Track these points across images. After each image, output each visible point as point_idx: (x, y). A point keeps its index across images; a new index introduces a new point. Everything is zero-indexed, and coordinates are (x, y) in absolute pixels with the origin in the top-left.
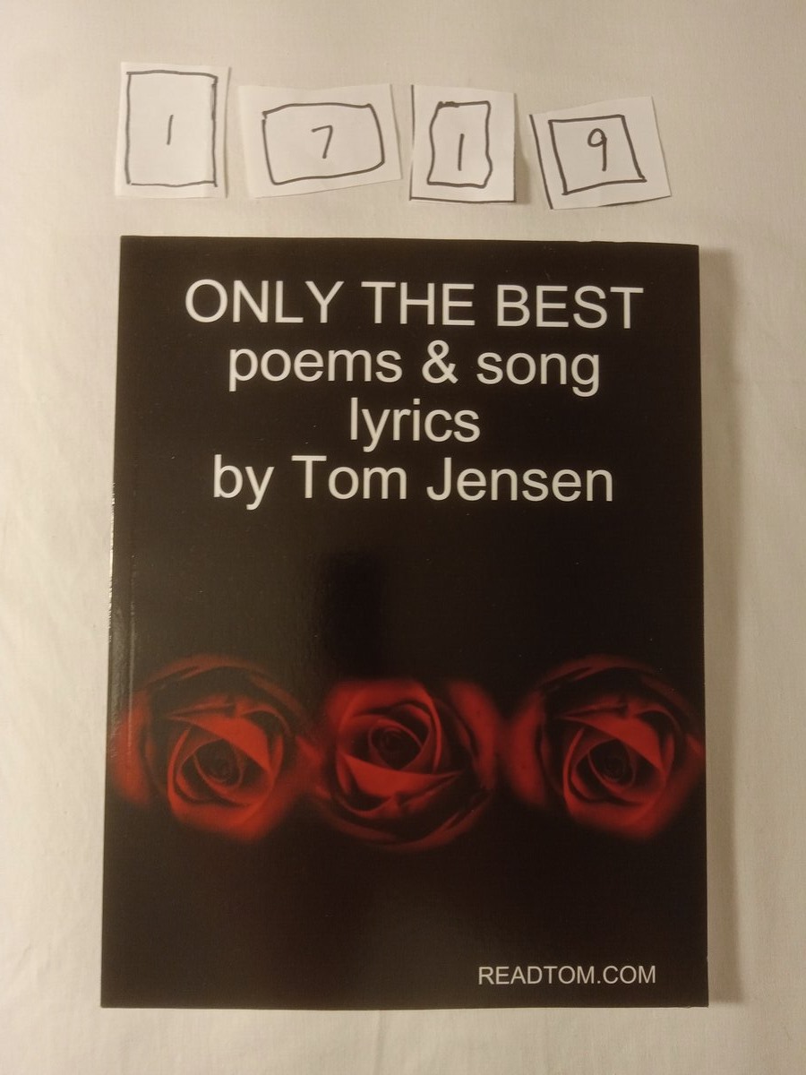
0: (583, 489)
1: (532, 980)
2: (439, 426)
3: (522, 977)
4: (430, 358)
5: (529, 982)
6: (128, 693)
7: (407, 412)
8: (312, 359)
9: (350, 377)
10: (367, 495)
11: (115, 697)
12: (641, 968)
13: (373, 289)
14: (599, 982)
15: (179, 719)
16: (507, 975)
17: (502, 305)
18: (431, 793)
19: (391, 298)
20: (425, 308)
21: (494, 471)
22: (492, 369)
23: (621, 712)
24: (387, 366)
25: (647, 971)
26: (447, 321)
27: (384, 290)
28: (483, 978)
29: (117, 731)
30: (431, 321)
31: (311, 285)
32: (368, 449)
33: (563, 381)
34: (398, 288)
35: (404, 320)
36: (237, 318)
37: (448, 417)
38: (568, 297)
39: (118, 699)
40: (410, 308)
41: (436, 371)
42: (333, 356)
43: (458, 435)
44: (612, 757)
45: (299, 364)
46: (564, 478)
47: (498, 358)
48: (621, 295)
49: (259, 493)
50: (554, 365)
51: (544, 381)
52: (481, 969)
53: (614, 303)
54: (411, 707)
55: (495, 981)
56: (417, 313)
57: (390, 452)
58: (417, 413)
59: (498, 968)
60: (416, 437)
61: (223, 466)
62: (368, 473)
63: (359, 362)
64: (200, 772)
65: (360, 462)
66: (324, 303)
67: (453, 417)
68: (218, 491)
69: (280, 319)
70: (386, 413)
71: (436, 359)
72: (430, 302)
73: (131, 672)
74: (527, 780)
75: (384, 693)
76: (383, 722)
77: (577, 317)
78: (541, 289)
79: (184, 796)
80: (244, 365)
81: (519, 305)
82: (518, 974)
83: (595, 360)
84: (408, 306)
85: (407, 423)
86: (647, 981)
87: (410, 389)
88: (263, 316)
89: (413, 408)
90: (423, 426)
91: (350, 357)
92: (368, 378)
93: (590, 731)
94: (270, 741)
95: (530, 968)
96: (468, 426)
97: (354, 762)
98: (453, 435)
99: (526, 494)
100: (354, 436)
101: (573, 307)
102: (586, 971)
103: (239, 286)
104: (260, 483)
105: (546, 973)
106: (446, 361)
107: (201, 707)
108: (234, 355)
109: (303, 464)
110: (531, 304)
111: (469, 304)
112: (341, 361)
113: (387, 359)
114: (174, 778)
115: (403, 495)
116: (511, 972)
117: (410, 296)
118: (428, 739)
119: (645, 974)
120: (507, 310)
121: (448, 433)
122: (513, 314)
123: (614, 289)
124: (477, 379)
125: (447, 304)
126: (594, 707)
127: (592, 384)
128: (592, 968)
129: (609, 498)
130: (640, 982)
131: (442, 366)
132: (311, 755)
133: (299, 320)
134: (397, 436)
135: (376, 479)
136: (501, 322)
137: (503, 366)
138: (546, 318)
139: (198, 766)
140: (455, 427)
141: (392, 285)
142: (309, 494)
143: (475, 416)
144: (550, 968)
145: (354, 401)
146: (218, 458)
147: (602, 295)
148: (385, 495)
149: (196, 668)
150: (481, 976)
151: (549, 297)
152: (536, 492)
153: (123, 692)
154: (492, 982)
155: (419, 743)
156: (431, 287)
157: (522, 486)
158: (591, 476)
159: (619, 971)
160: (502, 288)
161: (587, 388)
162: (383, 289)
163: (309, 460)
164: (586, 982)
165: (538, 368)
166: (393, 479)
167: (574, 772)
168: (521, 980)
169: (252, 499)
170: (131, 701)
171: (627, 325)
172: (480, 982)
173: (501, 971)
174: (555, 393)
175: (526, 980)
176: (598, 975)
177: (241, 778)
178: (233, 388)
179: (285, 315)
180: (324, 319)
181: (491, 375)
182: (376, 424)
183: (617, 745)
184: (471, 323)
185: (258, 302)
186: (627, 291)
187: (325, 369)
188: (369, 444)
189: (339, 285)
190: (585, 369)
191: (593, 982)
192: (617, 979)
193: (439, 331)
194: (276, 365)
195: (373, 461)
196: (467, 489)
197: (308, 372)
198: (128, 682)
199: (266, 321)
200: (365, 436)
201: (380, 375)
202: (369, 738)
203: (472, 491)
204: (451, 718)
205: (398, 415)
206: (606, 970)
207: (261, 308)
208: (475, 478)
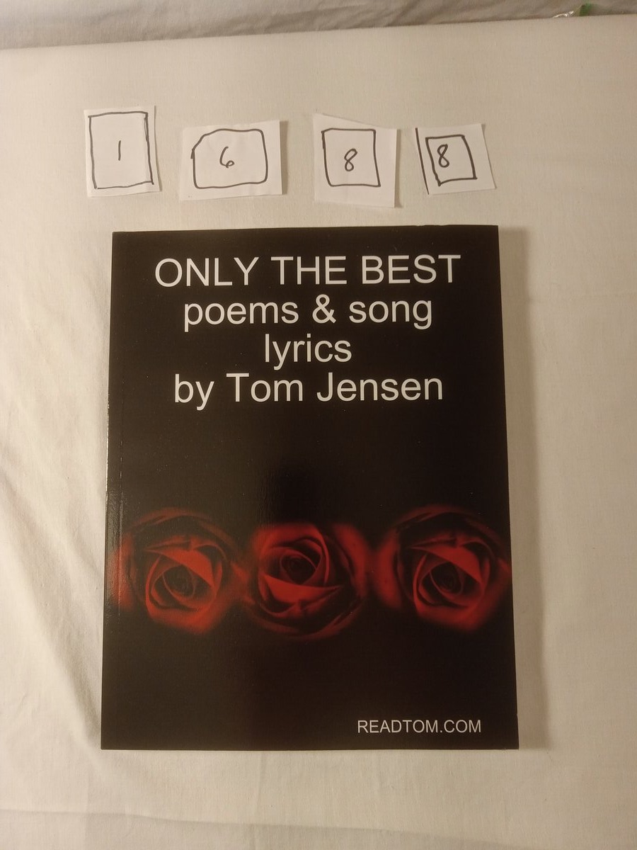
0: (422, 391)
1: (395, 730)
2: (325, 351)
3: (388, 728)
4: (318, 306)
5: (393, 731)
6: (119, 535)
7: (302, 343)
8: (239, 309)
9: (264, 321)
10: (276, 399)
11: (110, 538)
13: (279, 262)
14: (441, 731)
15: (154, 551)
16: (377, 726)
17: (365, 269)
18: (322, 600)
19: (291, 267)
20: (314, 273)
21: (362, 381)
22: (359, 313)
23: (452, 543)
24: (289, 312)
25: (475, 724)
26: (328, 282)
28: (362, 729)
30: (318, 282)
31: (237, 260)
32: (277, 368)
33: (407, 319)
34: (295, 261)
35: (299, 282)
36: (189, 284)
37: (330, 345)
38: (409, 263)
39: (113, 538)
40: (303, 273)
41: (321, 315)
43: (337, 357)
44: (446, 575)
45: (230, 313)
46: (409, 385)
47: (363, 305)
48: (446, 260)
49: (205, 399)
50: (401, 310)
51: (394, 320)
52: (359, 722)
53: (441, 266)
54: (309, 542)
55: (369, 730)
56: (308, 277)
57: (291, 370)
58: (309, 343)
59: (371, 721)
60: (309, 359)
61: (180, 381)
62: (277, 384)
63: (270, 310)
64: (167, 587)
65: (272, 377)
66: (246, 272)
67: (334, 346)
68: (178, 399)
69: (217, 283)
70: (289, 343)
71: (322, 307)
72: (317, 269)
73: (121, 520)
74: (388, 590)
75: (290, 532)
76: (290, 552)
77: (416, 276)
78: (391, 258)
79: (156, 603)
80: (194, 313)
81: (377, 269)
82: (385, 726)
83: (429, 304)
85: (302, 350)
86: (475, 731)
87: (304, 328)
88: (206, 282)
89: (306, 340)
90: (314, 352)
91: (264, 307)
92: (276, 321)
93: (431, 557)
94: (214, 567)
95: (393, 721)
96: (343, 351)
97: (270, 580)
98: (333, 356)
99: (383, 396)
100: (267, 360)
101: (413, 269)
102: (432, 724)
103: (190, 262)
104: (205, 392)
105: (404, 724)
106: (328, 308)
107: (167, 543)
108: (187, 308)
109: (234, 379)
110: (385, 268)
111: (343, 270)
112: (258, 310)
113: (288, 308)
114: (150, 591)
115: (301, 399)
116: (380, 724)
117: (303, 266)
118: (320, 562)
119: (473, 726)
120: (368, 273)
121: (330, 356)
122: (372, 275)
123: (441, 257)
124: (349, 319)
125: (328, 270)
126: (434, 540)
128: (436, 721)
129: (440, 397)
130: (470, 731)
131: (325, 311)
132: (241, 574)
133: (230, 284)
134: (296, 359)
135: (282, 388)
136: (365, 281)
137: (366, 310)
138: (395, 278)
139: (165, 584)
140: (335, 352)
141: (291, 258)
142: (238, 399)
143: (348, 344)
144: (407, 721)
145: (267, 336)
146: (177, 376)
147: (433, 261)
148: (288, 399)
149: (162, 517)
150: (359, 727)
151: (396, 263)
152: (391, 394)
153: (115, 533)
154: (367, 732)
155: (314, 566)
156: (317, 259)
157: (381, 391)
158: (427, 382)
159: (455, 723)
160: (365, 258)
161: (425, 323)
162: (285, 261)
163: (238, 376)
164: (432, 731)
165: (390, 311)
166: (293, 388)
167: (420, 586)
168: (387, 730)
169: (200, 405)
170: (121, 537)
171: (450, 280)
172: (360, 732)
173: (373, 724)
174: (402, 328)
175: (391, 730)
176: (441, 726)
177: (194, 593)
178: (187, 330)
179: (220, 280)
180: (246, 283)
181: (359, 317)
182: (282, 352)
183: (450, 566)
184: (344, 282)
185: (203, 272)
186: (450, 258)
187: (247, 316)
188: (277, 365)
189: (256, 259)
190: (422, 312)
191: (437, 731)
192: (454, 729)
193: (323, 288)
194: (215, 314)
195: (279, 375)
196: (345, 394)
197: (236, 318)
198: (119, 527)
199: (208, 285)
200: (274, 360)
201: (284, 318)
202: (280, 562)
203: (346, 394)
204: (335, 548)
205: (296, 345)
206: (446, 723)
207: (204, 277)
208: (350, 386)
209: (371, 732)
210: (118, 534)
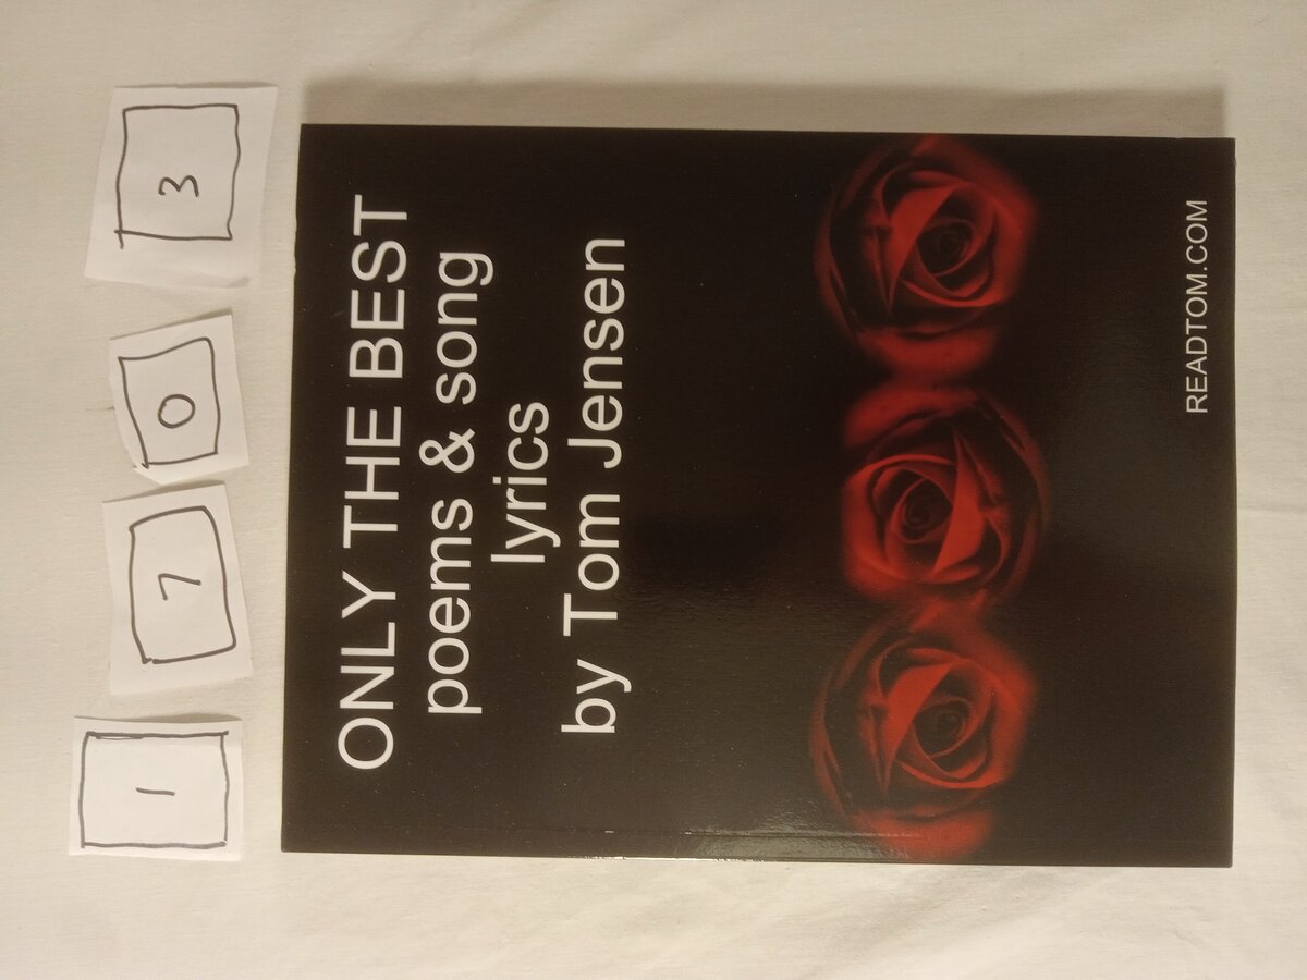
0: (609, 275)
1: (1203, 350)
2: (528, 452)
3: (1199, 361)
4: (442, 462)
5: (1205, 352)
6: (858, 837)
7: (510, 493)
8: (442, 610)
9: (466, 564)
10: (614, 544)
11: (861, 854)
12: (1189, 218)
13: (354, 533)
14: (1205, 269)
15: (888, 772)
16: (1196, 379)
17: (375, 372)
18: (980, 468)
19: (365, 511)
20: (378, 468)
21: (586, 385)
22: (457, 385)
23: (884, 235)
24: (452, 517)
25: (1193, 210)
26: (395, 442)
27: (355, 520)
28: (1200, 407)
29: (903, 851)
30: (395, 461)
31: (347, 612)
32: (557, 542)
33: (473, 297)
34: (351, 502)
35: (394, 496)
36: (389, 705)
37: (517, 442)
38: (367, 290)
39: (865, 850)
40: (377, 488)
41: (459, 456)
42: (438, 585)
43: (540, 430)
44: (938, 247)
45: (448, 628)
46: (596, 298)
47: (443, 378)
48: (364, 223)
49: (611, 677)
50: (453, 309)
51: (472, 321)
52: (1189, 410)
53: (374, 232)
54: (877, 489)
55: (1204, 393)
56: (385, 478)
57: (561, 515)
58: (512, 480)
59: (1189, 390)
60: (542, 481)
61: (577, 724)
62: (587, 542)
63: (446, 552)
64: (952, 749)
65: (572, 551)
66: (371, 596)
67: (516, 435)
68: (608, 728)
69: (390, 651)
70: (511, 518)
71: (443, 455)
72: (371, 463)
73: (830, 834)
74: (965, 351)
75: (859, 523)
76: (893, 526)
77: (392, 278)
78: (356, 323)
79: (980, 770)
80: (447, 697)
81: (375, 350)
82: (1196, 365)
83: (447, 257)
84: (375, 490)
85: (524, 493)
86: (1205, 211)
87: (482, 487)
88: (387, 673)
89: (505, 486)
90: (529, 472)
91: (440, 563)
92: (467, 541)
93: (907, 273)
94: (916, 663)
95: (1188, 352)
96: (528, 417)
97: (944, 560)
98: (538, 436)
99: (615, 346)
100: (540, 559)
101: (379, 283)
102: (1193, 284)
103: (348, 703)
104: (597, 676)
105: (1194, 333)
106: (446, 443)
107: (873, 750)
108: (436, 708)
109: (574, 622)
110: (373, 336)
111: (374, 414)
112: (445, 575)
113: (443, 516)
114: (960, 781)
115: (615, 498)
116: (1193, 374)
117: (363, 488)
118: (914, 470)
119: (1197, 213)
120: (382, 366)
121: (537, 441)
122: (387, 359)
123: (357, 231)
124: (468, 404)
125: (373, 441)
126: (878, 267)
127: (476, 261)
128: (1189, 277)
129: (620, 243)
130: (1205, 219)
131: (452, 449)
132: (933, 613)
133: (392, 627)
134: (541, 506)
135: (594, 532)
136: (397, 373)
137: (452, 372)
138: (393, 318)
139: (946, 752)
140: (530, 433)
141: (348, 510)
142: (613, 616)
143: (516, 408)
144: (1188, 327)
145: (495, 558)
146: (566, 728)
147: (364, 246)
148: (615, 521)
149: (827, 758)
150: (1197, 410)
151: (366, 313)
152: (612, 333)
153: (854, 844)
154: (1205, 397)
155: (921, 480)
156: (351, 461)
157: (604, 351)
158: (592, 266)
159: (1192, 244)
160: (354, 372)
161: (482, 267)
162: (352, 522)
163: (569, 615)
164: (1205, 285)
165: (456, 328)
166: (594, 512)
167: (957, 294)
168: (1202, 362)
169: (621, 686)
170: (865, 834)
171: (402, 216)
172: (1205, 411)
173: (1192, 386)
174: (489, 308)
175: (1202, 356)
176: (1197, 269)
177: (963, 700)
178: (478, 710)
179: (384, 645)
180: (391, 596)
181: (465, 387)
182: (527, 531)
183: (924, 241)
184: (398, 411)
185: (369, 678)
186: (360, 215)
187: (454, 594)
188: (550, 541)
189: (347, 577)
190: (459, 269)
191: (1205, 276)
192: (1202, 247)
193: (408, 451)
194: (448, 655)
195: (570, 536)
196: (608, 419)
197: (458, 615)
198: (843, 838)
199: (392, 669)
200: (540, 546)
201: (463, 526)
202: (913, 542)
203: (610, 414)
204: (890, 442)
205: (514, 504)
206: (1191, 260)
207: (377, 675)
208: (594, 409)
209: (1205, 390)
210: (853, 839)
